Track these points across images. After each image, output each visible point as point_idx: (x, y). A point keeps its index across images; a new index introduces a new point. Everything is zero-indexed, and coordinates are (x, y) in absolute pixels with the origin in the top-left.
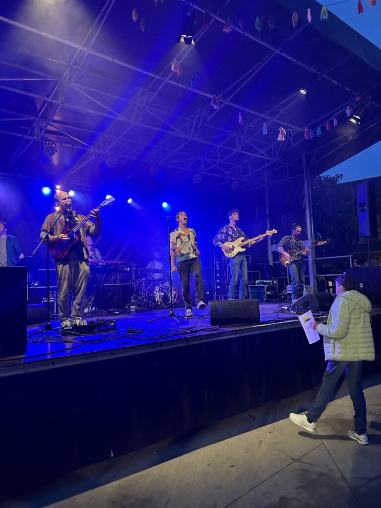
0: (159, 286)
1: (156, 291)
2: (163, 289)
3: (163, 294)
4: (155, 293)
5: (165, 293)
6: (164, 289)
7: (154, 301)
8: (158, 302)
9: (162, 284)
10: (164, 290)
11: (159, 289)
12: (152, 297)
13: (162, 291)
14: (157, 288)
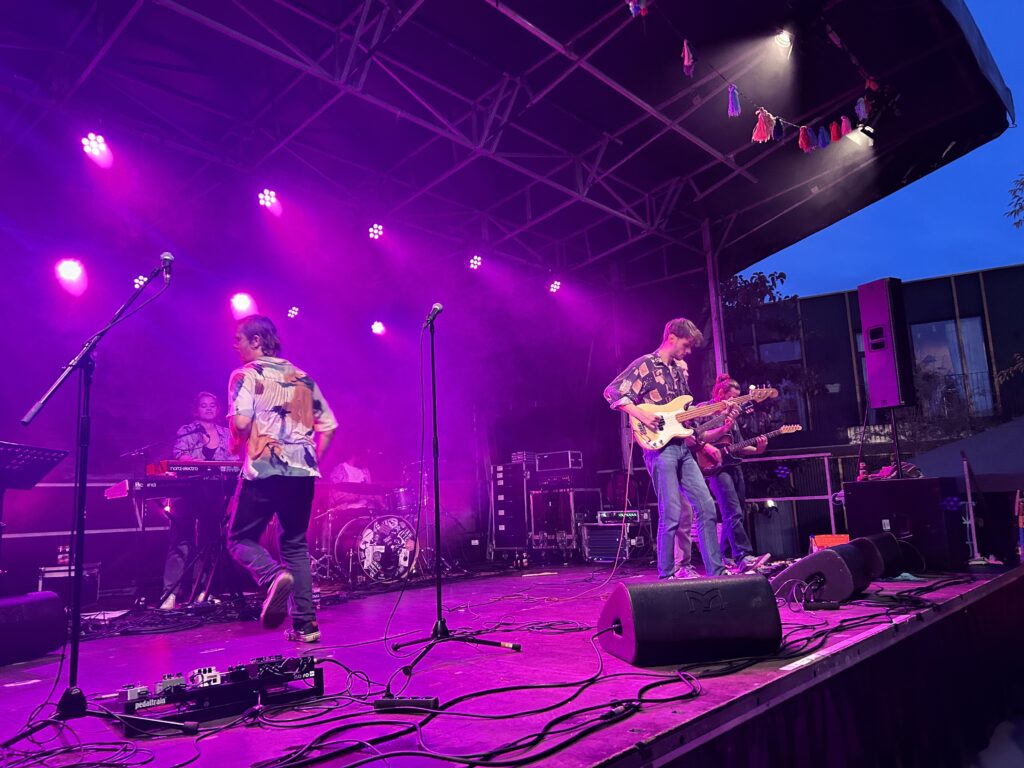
0: (372, 528)
1: (366, 543)
2: (383, 536)
3: (381, 548)
4: (363, 547)
5: (388, 548)
6: (386, 536)
7: (358, 568)
8: (368, 571)
9: (380, 523)
10: (386, 540)
11: (372, 536)
12: (355, 558)
13: (381, 543)
14: (368, 535)
